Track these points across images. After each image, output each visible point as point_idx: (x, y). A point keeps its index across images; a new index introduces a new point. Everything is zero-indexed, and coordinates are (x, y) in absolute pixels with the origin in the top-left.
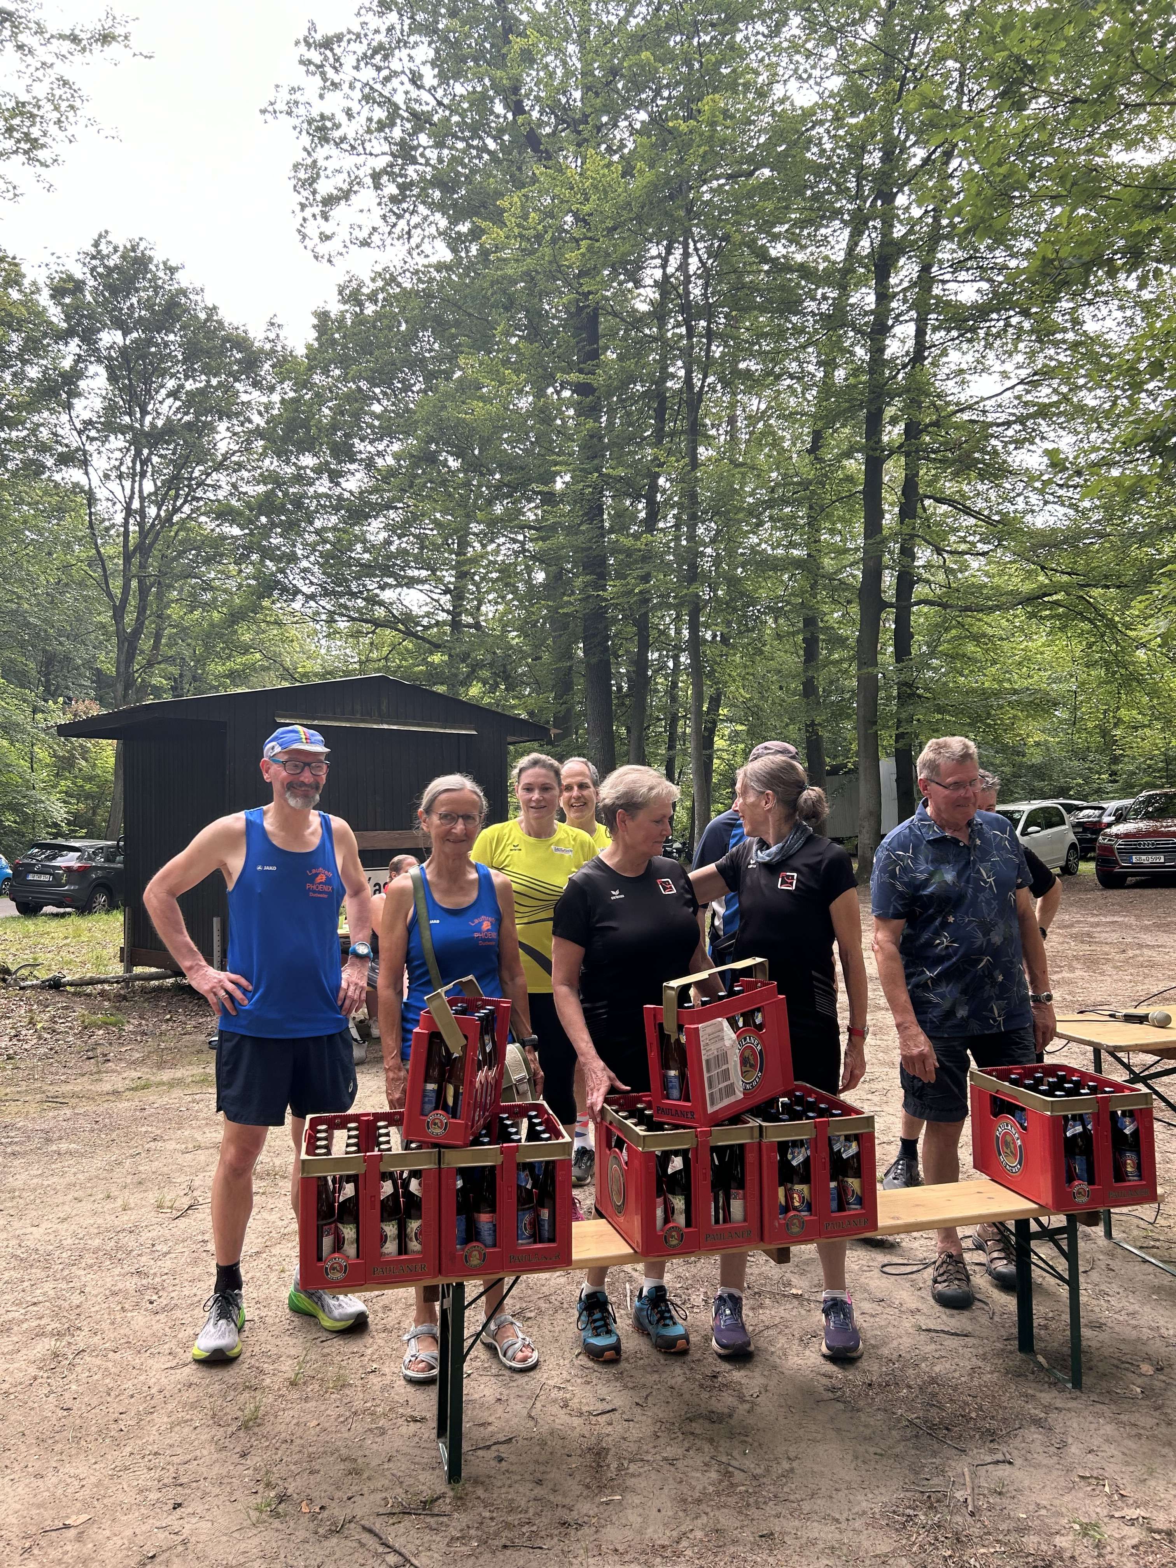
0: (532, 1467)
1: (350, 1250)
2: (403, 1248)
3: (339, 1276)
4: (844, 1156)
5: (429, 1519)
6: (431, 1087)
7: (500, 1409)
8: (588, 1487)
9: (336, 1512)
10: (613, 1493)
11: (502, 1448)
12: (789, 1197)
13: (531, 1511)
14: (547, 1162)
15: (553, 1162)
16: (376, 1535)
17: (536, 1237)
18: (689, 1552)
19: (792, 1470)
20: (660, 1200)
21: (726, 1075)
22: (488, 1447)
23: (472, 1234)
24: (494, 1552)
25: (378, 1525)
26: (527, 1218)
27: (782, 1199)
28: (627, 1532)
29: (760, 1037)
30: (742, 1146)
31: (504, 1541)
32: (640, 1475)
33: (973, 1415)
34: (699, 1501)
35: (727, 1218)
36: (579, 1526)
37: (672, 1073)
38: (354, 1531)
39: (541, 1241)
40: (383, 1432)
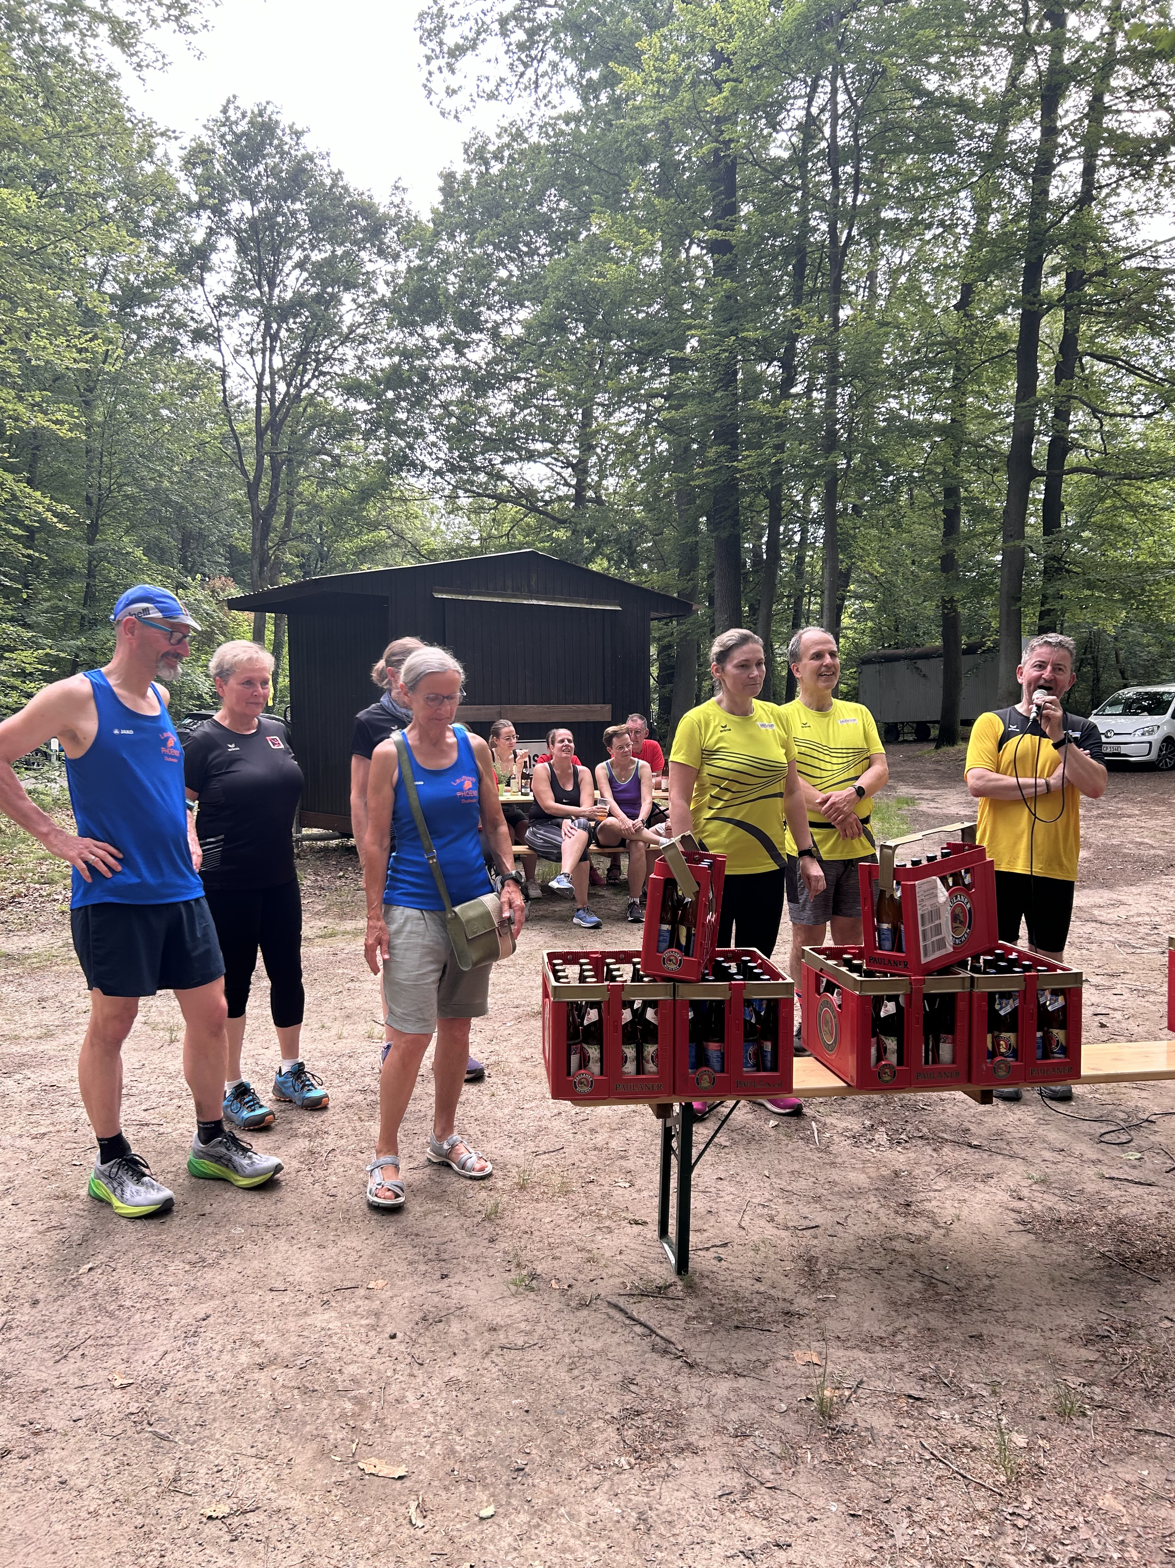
0: (750, 1268)
1: (595, 1068)
2: (640, 1069)
3: (586, 1089)
4: (1050, 1009)
5: (665, 1301)
6: (666, 927)
7: (712, 1220)
8: (803, 1286)
9: (583, 1290)
10: (830, 1293)
11: (720, 1250)
12: (996, 1043)
13: (756, 1302)
14: (769, 1000)
15: (776, 1000)
16: (621, 1310)
17: (759, 1066)
18: (905, 1344)
19: (992, 1286)
20: (874, 1040)
21: (938, 929)
22: (707, 1249)
23: (701, 1060)
24: (728, 1331)
25: (622, 1302)
26: (751, 1050)
27: (989, 1045)
28: (845, 1323)
29: (969, 896)
30: (953, 995)
31: (735, 1323)
32: (850, 1280)
33: (1164, 1252)
34: (908, 1305)
35: (936, 1059)
36: (801, 1316)
37: (885, 926)
38: (602, 1306)
39: (765, 1070)
40: (610, 1230)
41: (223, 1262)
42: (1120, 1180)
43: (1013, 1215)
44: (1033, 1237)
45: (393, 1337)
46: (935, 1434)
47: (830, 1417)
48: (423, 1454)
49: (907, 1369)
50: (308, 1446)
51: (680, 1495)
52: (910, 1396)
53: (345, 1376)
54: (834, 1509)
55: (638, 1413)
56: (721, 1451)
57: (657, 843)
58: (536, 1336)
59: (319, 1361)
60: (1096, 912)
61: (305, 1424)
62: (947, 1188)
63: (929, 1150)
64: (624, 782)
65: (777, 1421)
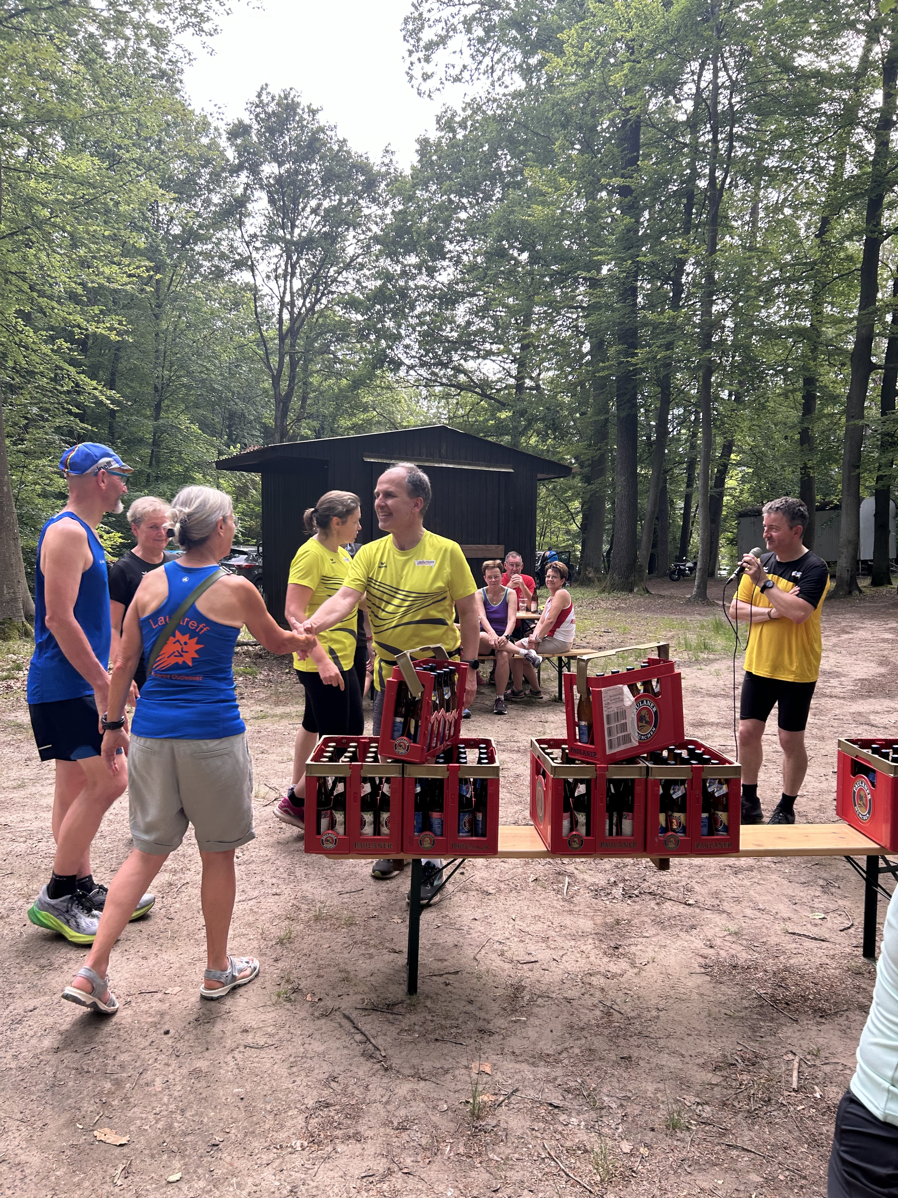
0: (468, 992)
1: (340, 829)
2: (376, 831)
3: (331, 846)
4: (716, 795)
5: (389, 1016)
6: (399, 720)
7: (455, 951)
8: (504, 1009)
9: (329, 1003)
10: (523, 1016)
11: (451, 977)
12: (669, 820)
13: (461, 1020)
15: (486, 780)
16: (351, 1021)
17: (473, 831)
18: (566, 1061)
19: (658, 1017)
21: (624, 727)
22: (441, 975)
23: (426, 826)
24: (428, 1042)
25: (354, 1015)
26: (466, 818)
27: (662, 822)
28: (526, 1043)
29: (656, 702)
30: (633, 780)
31: (436, 1036)
32: (544, 1006)
33: (811, 997)
34: (582, 1029)
35: (619, 832)
36: (492, 1034)
37: (583, 723)
38: (338, 1016)
39: (476, 836)
40: (371, 956)
41: (65, 967)
42: (800, 935)
43: (702, 961)
44: (709, 978)
45: (167, 1032)
46: (558, 1136)
47: (479, 1118)
48: (147, 1127)
49: (559, 1081)
50: (63, 1115)
51: (331, 1174)
52: (551, 1104)
53: (116, 1062)
54: (449, 1194)
55: (328, 1105)
56: (380, 1140)
57: (518, 653)
58: (277, 1037)
59: (102, 1048)
60: (872, 717)
61: (69, 1097)
62: (654, 935)
63: (653, 904)
64: (496, 605)
65: (436, 1118)
